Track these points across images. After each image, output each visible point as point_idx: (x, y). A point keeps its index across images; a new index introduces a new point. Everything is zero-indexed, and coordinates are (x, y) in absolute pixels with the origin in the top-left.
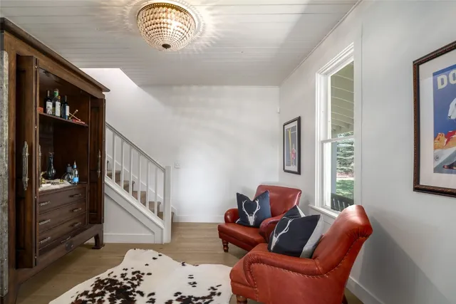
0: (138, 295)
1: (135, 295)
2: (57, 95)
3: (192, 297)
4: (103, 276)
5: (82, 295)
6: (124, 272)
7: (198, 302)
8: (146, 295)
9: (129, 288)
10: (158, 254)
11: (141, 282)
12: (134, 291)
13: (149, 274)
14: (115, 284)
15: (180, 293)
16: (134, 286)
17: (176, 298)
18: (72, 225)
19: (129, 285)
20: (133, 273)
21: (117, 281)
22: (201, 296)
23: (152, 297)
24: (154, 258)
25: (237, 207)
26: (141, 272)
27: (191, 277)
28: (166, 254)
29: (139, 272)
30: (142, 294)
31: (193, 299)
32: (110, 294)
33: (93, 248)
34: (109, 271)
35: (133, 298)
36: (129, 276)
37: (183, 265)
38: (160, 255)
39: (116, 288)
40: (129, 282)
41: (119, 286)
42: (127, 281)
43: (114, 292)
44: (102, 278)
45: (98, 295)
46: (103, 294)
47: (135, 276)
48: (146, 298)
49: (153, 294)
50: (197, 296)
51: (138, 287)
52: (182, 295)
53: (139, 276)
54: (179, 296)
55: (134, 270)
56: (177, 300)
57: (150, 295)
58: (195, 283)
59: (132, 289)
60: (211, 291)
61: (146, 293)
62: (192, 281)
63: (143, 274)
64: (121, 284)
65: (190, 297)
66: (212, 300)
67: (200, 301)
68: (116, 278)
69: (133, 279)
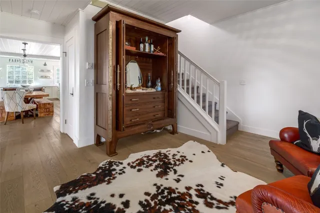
0: (173, 172)
1: (171, 171)
2: (147, 40)
3: (210, 194)
4: (163, 151)
5: (145, 157)
6: (176, 153)
7: (211, 201)
8: (177, 175)
9: (171, 164)
10: (208, 149)
11: (182, 164)
12: (172, 168)
13: (191, 161)
14: (166, 158)
15: (202, 186)
16: (175, 165)
17: (197, 188)
18: (154, 116)
19: (173, 163)
20: (181, 156)
21: (168, 157)
22: (218, 198)
23: (180, 178)
24: (203, 152)
25: (297, 126)
26: (186, 158)
27: (222, 178)
28: (214, 152)
29: (185, 157)
30: (175, 172)
31: (209, 196)
32: (158, 163)
33: (171, 133)
34: (169, 149)
35: (169, 172)
36: (177, 157)
37: (222, 165)
38: (209, 151)
39: (164, 161)
40: (174, 161)
41: (167, 161)
42: (173, 160)
43: (161, 163)
44: (162, 152)
45: (152, 160)
46: (155, 161)
47: (181, 158)
48: (176, 177)
49: (182, 176)
50: (215, 196)
51: (177, 166)
52: (203, 188)
53: (183, 159)
54: (200, 188)
55: (183, 155)
56: (196, 190)
57: (179, 176)
58: (222, 185)
59: (172, 166)
60: (233, 200)
61: (178, 173)
62: (220, 181)
63: (187, 159)
64: (169, 160)
65: (208, 194)
66: (227, 208)
67: (214, 202)
68: (169, 155)
69: (178, 160)
